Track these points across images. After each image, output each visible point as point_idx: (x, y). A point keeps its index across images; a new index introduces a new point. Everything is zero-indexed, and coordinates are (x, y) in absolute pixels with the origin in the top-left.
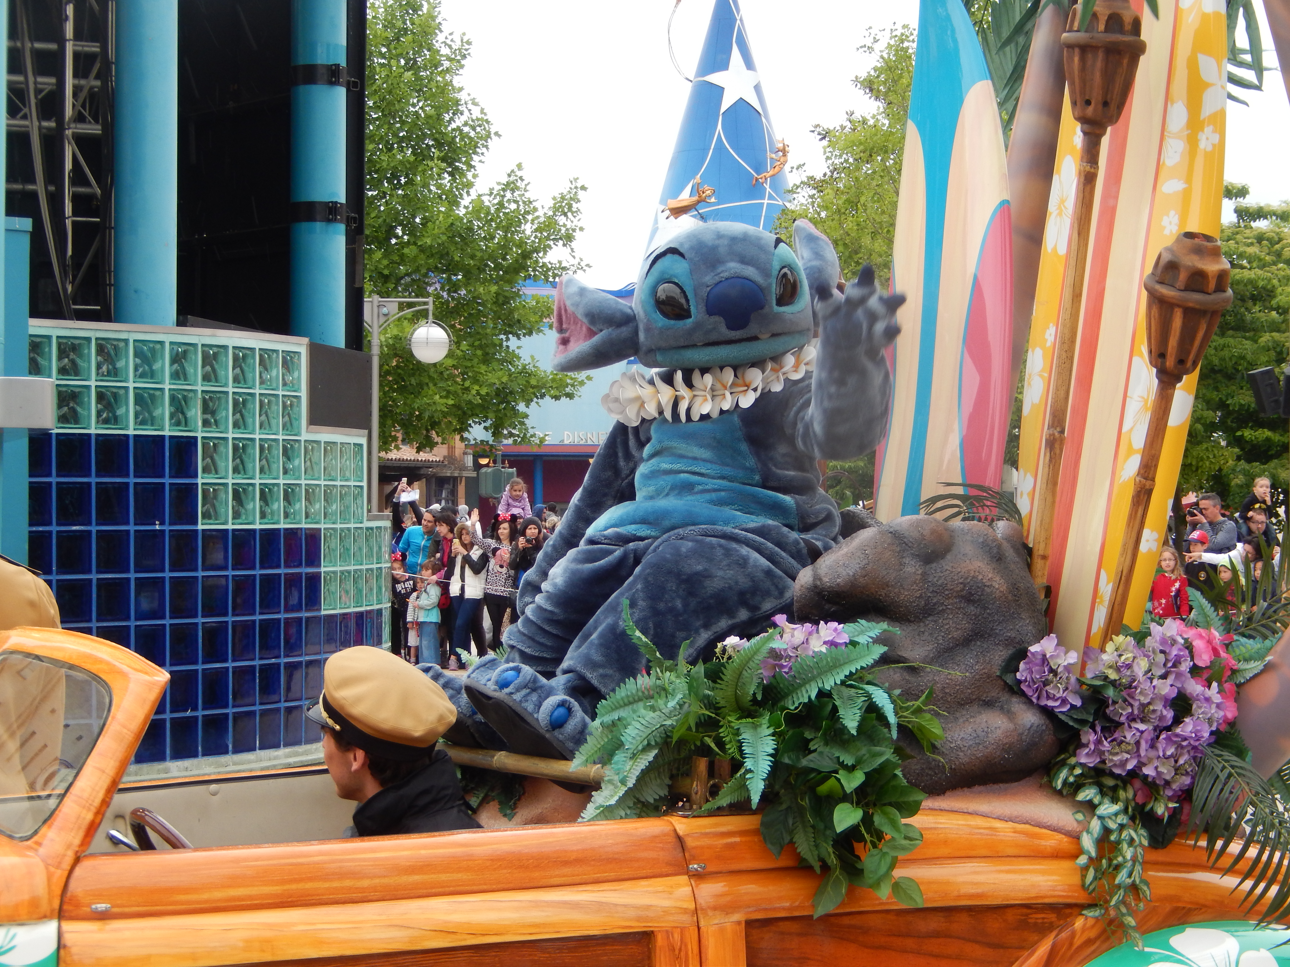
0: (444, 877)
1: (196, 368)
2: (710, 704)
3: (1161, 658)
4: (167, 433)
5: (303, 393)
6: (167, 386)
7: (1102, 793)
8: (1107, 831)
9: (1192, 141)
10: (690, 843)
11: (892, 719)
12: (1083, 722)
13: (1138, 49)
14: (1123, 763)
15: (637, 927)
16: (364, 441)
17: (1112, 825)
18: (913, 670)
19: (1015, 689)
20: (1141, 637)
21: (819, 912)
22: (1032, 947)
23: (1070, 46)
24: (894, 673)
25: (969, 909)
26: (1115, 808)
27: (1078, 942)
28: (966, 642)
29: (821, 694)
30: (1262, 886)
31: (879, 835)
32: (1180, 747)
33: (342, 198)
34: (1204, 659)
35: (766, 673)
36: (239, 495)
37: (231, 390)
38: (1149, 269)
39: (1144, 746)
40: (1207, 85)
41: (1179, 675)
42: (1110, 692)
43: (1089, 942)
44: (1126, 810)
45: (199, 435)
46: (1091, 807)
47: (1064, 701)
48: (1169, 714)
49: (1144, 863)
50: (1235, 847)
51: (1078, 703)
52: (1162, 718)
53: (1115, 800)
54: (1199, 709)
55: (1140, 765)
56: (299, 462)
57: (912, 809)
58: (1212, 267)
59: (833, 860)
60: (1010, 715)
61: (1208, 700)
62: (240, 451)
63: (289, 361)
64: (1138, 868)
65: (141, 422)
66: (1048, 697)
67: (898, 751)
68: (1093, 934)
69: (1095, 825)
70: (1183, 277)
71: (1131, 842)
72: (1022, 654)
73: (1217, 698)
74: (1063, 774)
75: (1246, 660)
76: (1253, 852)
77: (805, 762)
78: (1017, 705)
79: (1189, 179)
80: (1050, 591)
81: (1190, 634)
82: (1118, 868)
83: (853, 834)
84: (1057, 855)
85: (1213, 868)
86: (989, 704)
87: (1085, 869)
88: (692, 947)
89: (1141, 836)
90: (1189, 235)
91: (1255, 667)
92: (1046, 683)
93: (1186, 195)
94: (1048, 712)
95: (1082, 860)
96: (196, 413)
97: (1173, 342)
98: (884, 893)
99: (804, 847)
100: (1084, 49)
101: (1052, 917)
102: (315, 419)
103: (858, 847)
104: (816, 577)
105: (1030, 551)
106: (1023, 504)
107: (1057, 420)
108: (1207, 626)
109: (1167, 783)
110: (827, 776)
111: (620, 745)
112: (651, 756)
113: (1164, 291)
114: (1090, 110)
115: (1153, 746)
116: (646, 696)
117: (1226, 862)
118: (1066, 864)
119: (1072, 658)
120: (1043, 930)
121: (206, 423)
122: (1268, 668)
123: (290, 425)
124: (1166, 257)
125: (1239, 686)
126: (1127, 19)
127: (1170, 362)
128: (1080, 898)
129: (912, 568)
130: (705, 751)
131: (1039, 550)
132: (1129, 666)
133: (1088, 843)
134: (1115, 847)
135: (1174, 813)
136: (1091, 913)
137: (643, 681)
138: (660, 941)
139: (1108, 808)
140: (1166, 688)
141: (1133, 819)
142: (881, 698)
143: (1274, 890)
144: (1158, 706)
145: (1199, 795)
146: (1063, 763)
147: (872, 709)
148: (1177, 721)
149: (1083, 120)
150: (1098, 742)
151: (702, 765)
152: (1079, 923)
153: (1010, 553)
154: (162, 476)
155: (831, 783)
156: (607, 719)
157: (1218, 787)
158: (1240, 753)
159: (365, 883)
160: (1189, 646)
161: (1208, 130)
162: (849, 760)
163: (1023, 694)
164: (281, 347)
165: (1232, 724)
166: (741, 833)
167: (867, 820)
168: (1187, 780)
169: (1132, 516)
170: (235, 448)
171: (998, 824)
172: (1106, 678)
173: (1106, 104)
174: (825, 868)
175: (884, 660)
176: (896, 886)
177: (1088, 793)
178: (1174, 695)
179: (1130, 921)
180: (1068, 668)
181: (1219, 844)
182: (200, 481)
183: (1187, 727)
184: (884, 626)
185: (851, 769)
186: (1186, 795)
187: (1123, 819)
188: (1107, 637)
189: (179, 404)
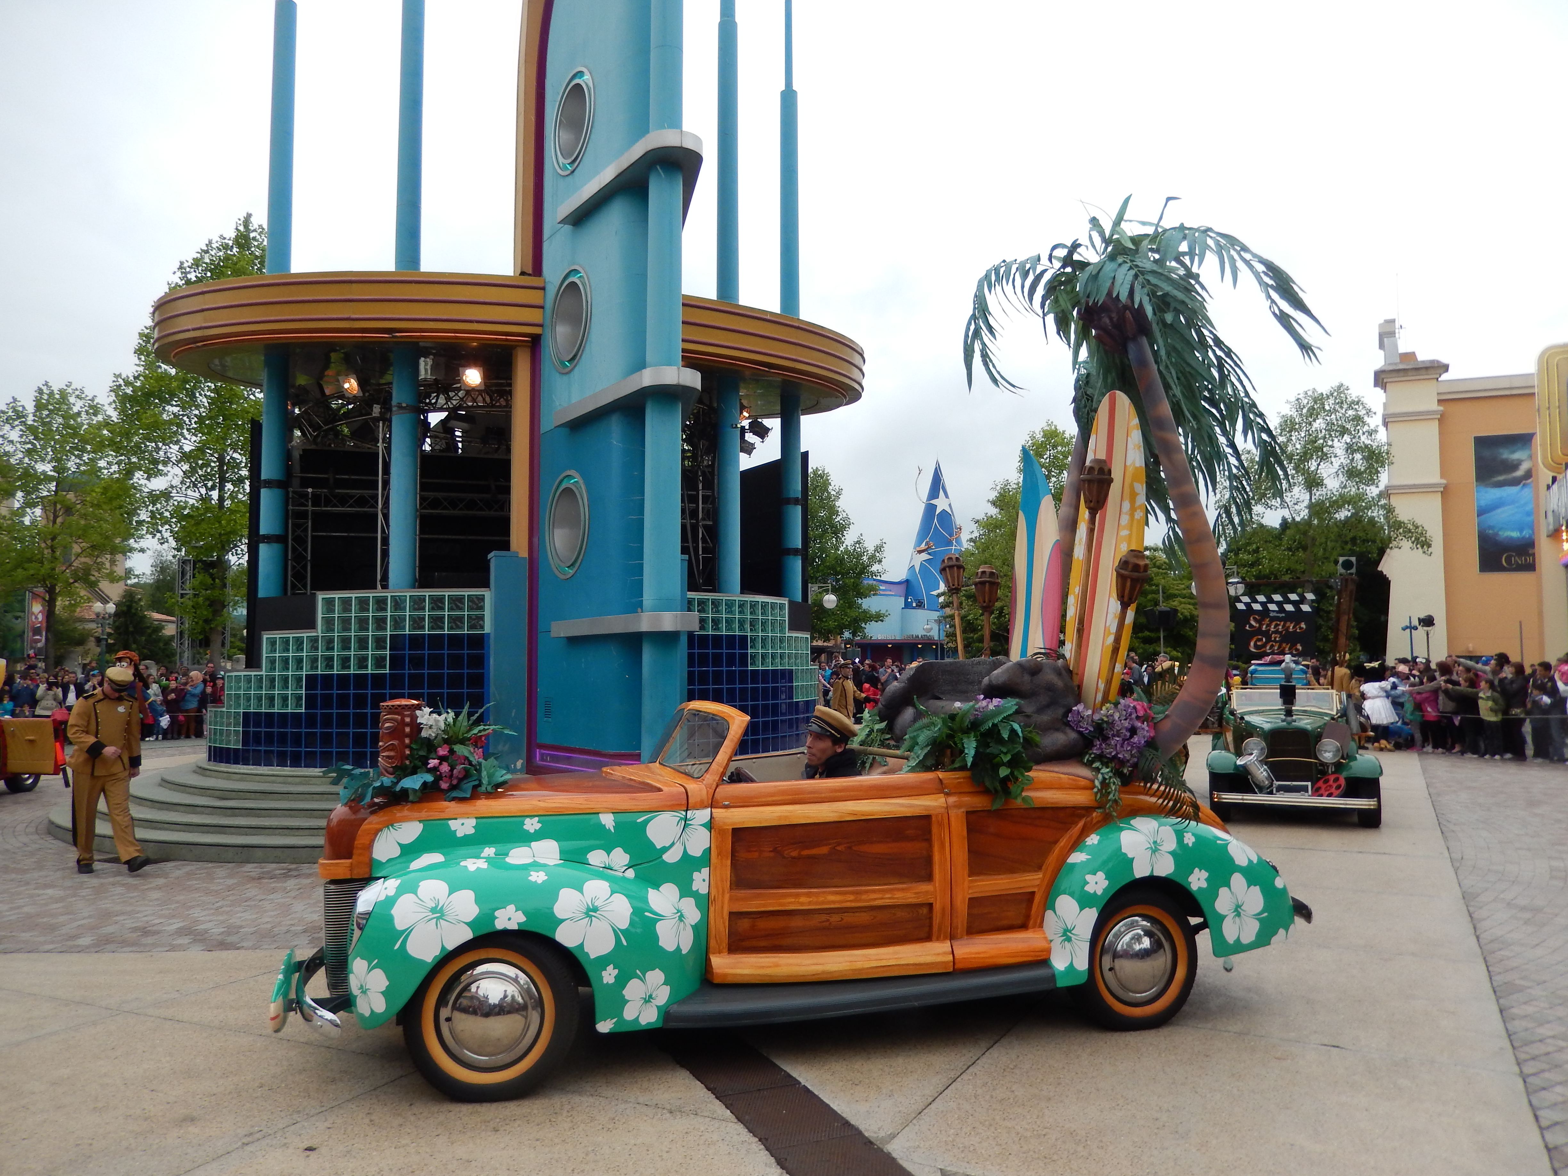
0: (852, 793)
1: (748, 610)
2: (950, 728)
3: (1124, 713)
4: (737, 634)
5: (787, 619)
6: (737, 616)
7: (1102, 764)
8: (1104, 779)
9: (1132, 516)
10: (945, 782)
11: (1021, 734)
12: (1094, 737)
13: (1111, 480)
14: (1110, 753)
15: (925, 813)
16: (809, 636)
17: (1107, 777)
18: (1028, 716)
19: (1067, 724)
20: (1116, 704)
21: (994, 808)
22: (1076, 823)
23: (1084, 481)
24: (1020, 718)
25: (1052, 808)
26: (1108, 770)
27: (1095, 821)
28: (1048, 706)
29: (993, 725)
30: (1166, 801)
31: (1017, 779)
32: (1132, 747)
33: (800, 546)
34: (1141, 713)
35: (972, 718)
36: (764, 656)
37: (760, 617)
38: (1117, 564)
39: (1118, 746)
40: (1138, 494)
41: (1131, 719)
42: (1105, 725)
43: (1098, 822)
44: (1111, 771)
45: (749, 634)
46: (1098, 770)
47: (1087, 729)
48: (1128, 734)
49: (1120, 792)
50: (1155, 786)
51: (1092, 729)
52: (1125, 735)
53: (1107, 767)
54: (1140, 732)
55: (1117, 753)
56: (786, 644)
57: (1029, 769)
58: (1142, 563)
59: (999, 788)
60: (1065, 733)
61: (1143, 729)
62: (764, 640)
63: (782, 607)
64: (1117, 794)
65: (727, 630)
66: (1081, 727)
67: (1023, 747)
68: (1100, 819)
69: (1100, 776)
70: (1130, 567)
71: (1114, 783)
72: (1070, 710)
73: (1147, 728)
74: (1087, 757)
75: (1158, 714)
76: (1162, 788)
77: (988, 751)
78: (1068, 730)
79: (1131, 530)
80: (1080, 687)
81: (1135, 703)
82: (1109, 793)
83: (1007, 778)
84: (1085, 788)
85: (1147, 794)
86: (1057, 730)
87: (1096, 793)
88: (946, 821)
89: (1118, 781)
90: (1132, 551)
91: (1161, 716)
92: (1080, 722)
93: (1130, 536)
94: (1080, 733)
95: (1095, 790)
96: (748, 626)
97: (1127, 592)
98: (1019, 801)
99: (988, 783)
100: (1090, 481)
101: (1083, 812)
102: (791, 628)
103: (1009, 784)
104: (990, 681)
105: (1071, 672)
106: (1068, 655)
107: (1081, 622)
108: (1142, 701)
109: (1128, 761)
110: (997, 756)
111: (917, 744)
112: (929, 748)
113: (1123, 572)
114: (1092, 504)
115: (1122, 746)
116: (927, 726)
117: (1151, 792)
118: (1088, 792)
119: (1090, 712)
120: (1081, 817)
121: (751, 630)
122: (1166, 717)
123: (782, 630)
124: (1124, 559)
125: (1155, 724)
126: (1106, 470)
127: (1126, 599)
128: (1095, 804)
129: (1027, 678)
130: (950, 747)
131: (1075, 671)
132: (1112, 716)
133: (1097, 783)
134: (1108, 785)
135: (1131, 772)
136: (1099, 811)
137: (925, 721)
138: (934, 819)
139: (1105, 770)
140: (1126, 724)
141: (1114, 774)
142: (1016, 726)
143: (1171, 803)
144: (1124, 731)
145: (1141, 765)
146: (1087, 753)
147: (1013, 731)
148: (1131, 737)
149: (1089, 508)
150: (1101, 745)
151: (948, 752)
152: (1094, 814)
153: (1064, 672)
154: (735, 649)
155: (998, 759)
156: (912, 735)
157: (1147, 763)
158: (1157, 750)
159: (823, 795)
160: (1135, 708)
161: (1138, 511)
162: (1005, 750)
163: (1070, 726)
164: (778, 602)
165: (1153, 738)
166: (964, 778)
167: (1012, 773)
168: (1136, 760)
169: (1111, 658)
170: (762, 639)
171: (1062, 776)
172: (1103, 720)
173: (1098, 502)
174: (996, 791)
175: (1017, 712)
176: (1024, 799)
177: (1097, 764)
178: (1130, 726)
179: (1114, 814)
180: (1088, 716)
181: (1149, 785)
182: (749, 651)
183: (1135, 739)
184: (1017, 700)
185: (1005, 754)
186: (1135, 766)
187: (1111, 774)
188: (1103, 704)
189: (742, 623)
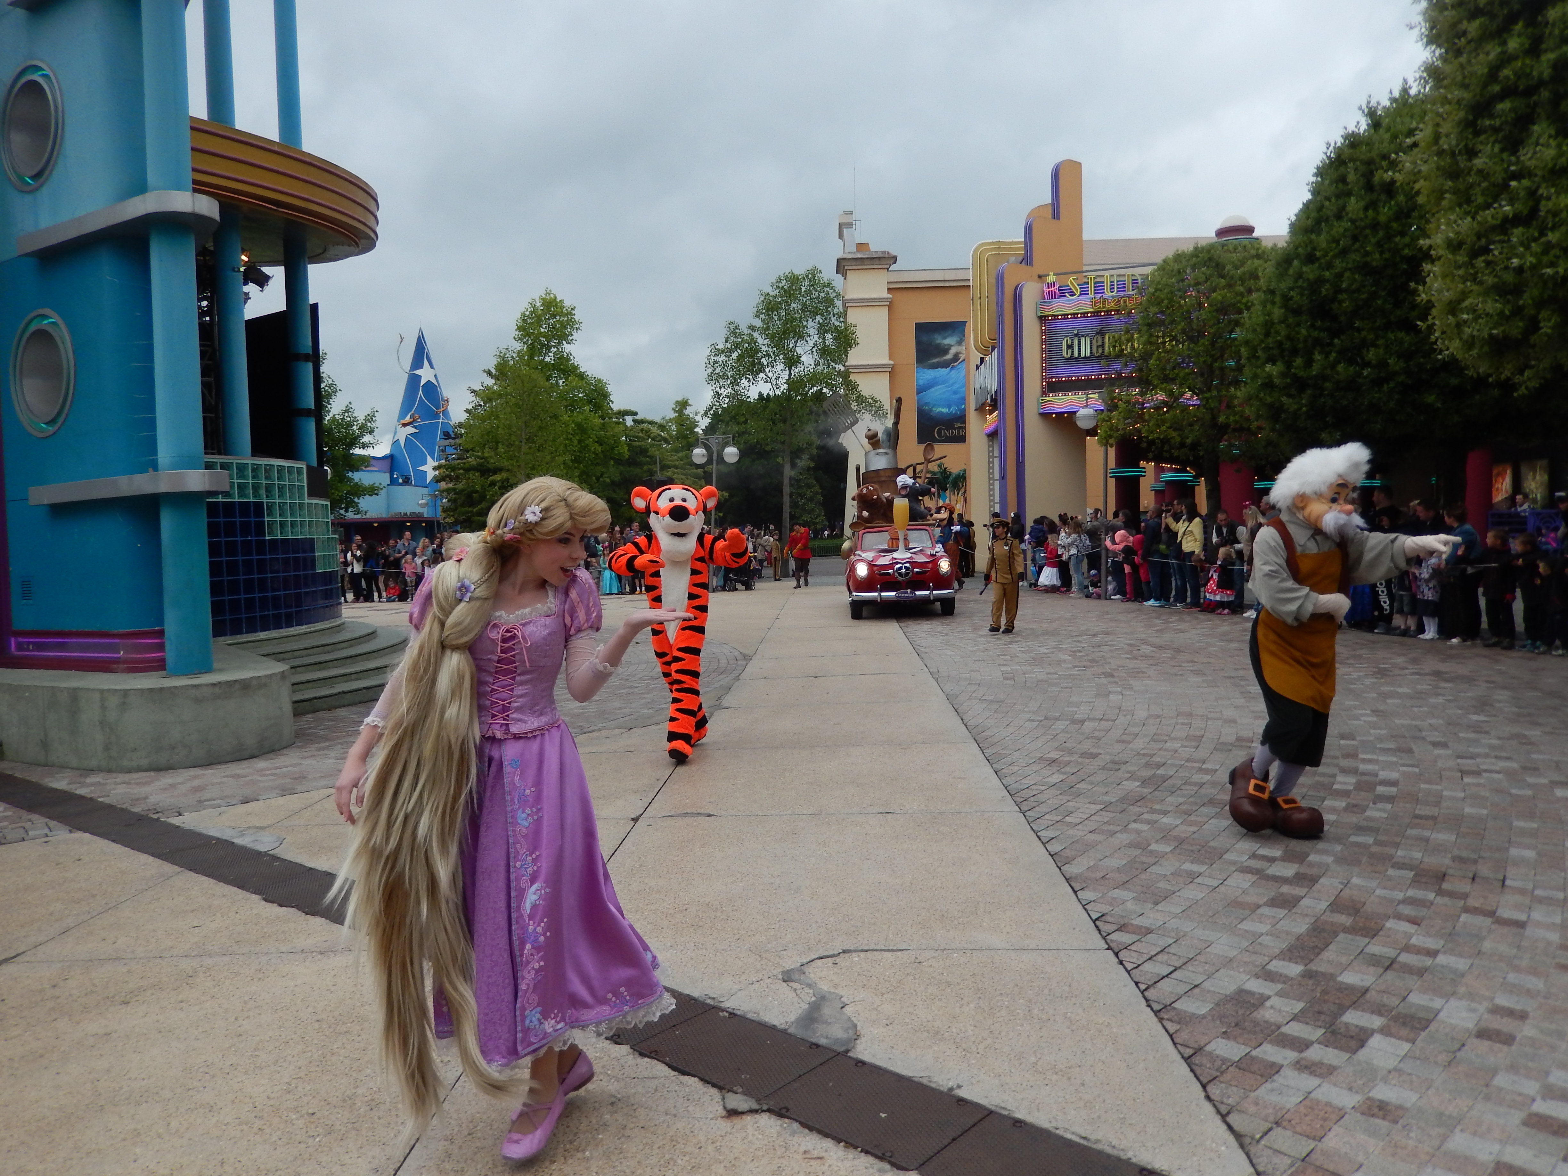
1: (262, 474)
4: (252, 500)
5: (305, 484)
6: (251, 481)
16: (328, 503)
33: (313, 407)
36: (283, 524)
37: (277, 483)
45: (265, 501)
56: (305, 511)
62: (282, 506)
63: (299, 471)
65: (240, 496)
96: (263, 492)
121: (267, 496)
123: (301, 497)
154: (250, 517)
164: (296, 466)
170: (280, 506)
182: (266, 519)
189: (256, 488)
